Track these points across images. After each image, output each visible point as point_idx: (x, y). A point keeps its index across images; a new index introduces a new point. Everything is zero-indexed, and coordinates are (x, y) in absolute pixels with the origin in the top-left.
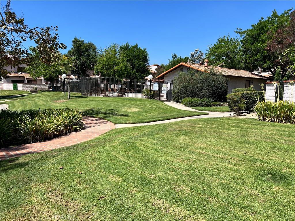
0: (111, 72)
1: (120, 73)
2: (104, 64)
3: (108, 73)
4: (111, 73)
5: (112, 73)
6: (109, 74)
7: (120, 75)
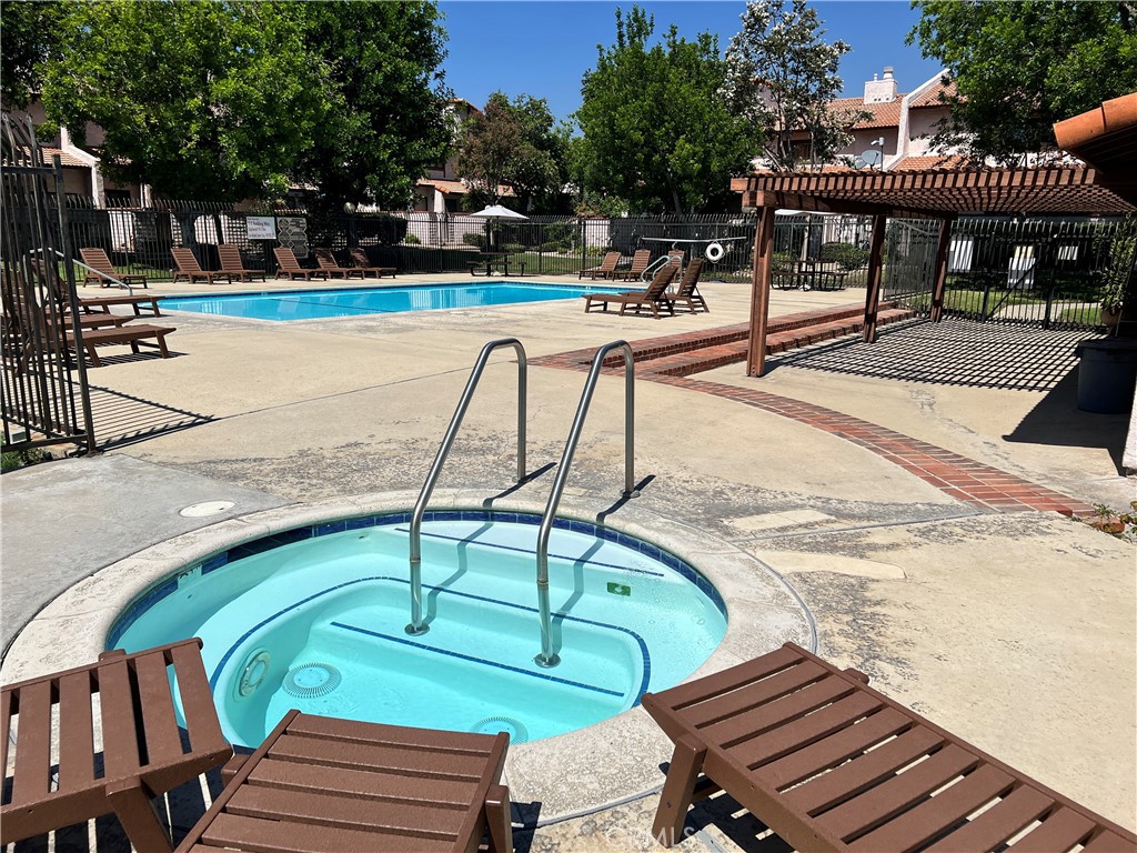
0: (189, 116)
1: (261, 124)
2: (123, 47)
3: (162, 126)
4: (187, 128)
5: (194, 127)
6: (169, 132)
7: (263, 142)
